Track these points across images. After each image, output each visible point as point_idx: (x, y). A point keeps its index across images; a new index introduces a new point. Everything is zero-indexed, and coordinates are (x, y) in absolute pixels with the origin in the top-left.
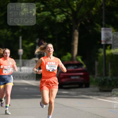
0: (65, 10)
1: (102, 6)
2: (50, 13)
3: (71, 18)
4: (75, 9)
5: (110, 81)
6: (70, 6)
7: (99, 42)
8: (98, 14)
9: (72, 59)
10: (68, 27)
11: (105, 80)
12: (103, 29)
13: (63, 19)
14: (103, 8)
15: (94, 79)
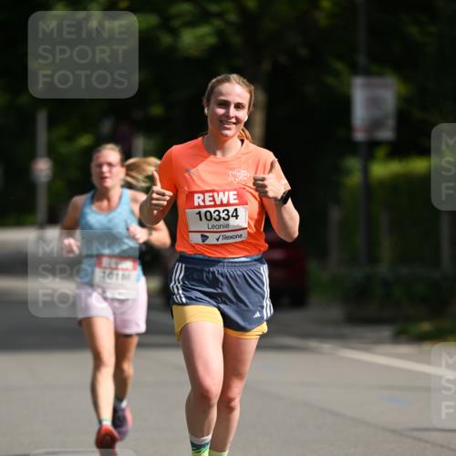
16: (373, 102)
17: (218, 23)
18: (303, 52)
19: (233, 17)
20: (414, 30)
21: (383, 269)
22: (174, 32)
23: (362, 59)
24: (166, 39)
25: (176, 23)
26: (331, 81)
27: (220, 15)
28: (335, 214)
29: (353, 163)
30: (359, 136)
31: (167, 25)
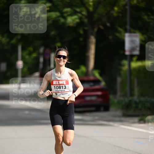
0: (78, 10)
1: (126, 5)
2: (58, 14)
3: (86, 20)
4: (91, 9)
5: (136, 103)
6: (84, 4)
7: (121, 52)
8: (120, 15)
9: (87, 74)
10: (81, 32)
11: (130, 101)
12: (127, 35)
13: (75, 22)
14: (127, 7)
15: (116, 101)
16: (132, 42)
17: (79, 15)
18: (108, 24)
19: (84, 13)
20: (146, 17)
21: (135, 98)
22: (65, 18)
23: (128, 27)
24: (62, 20)
25: (65, 15)
26: (117, 35)
27: (80, 12)
28: (119, 80)
29: (125, 62)
30: (127, 53)
31: (62, 15)
